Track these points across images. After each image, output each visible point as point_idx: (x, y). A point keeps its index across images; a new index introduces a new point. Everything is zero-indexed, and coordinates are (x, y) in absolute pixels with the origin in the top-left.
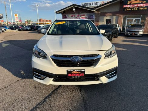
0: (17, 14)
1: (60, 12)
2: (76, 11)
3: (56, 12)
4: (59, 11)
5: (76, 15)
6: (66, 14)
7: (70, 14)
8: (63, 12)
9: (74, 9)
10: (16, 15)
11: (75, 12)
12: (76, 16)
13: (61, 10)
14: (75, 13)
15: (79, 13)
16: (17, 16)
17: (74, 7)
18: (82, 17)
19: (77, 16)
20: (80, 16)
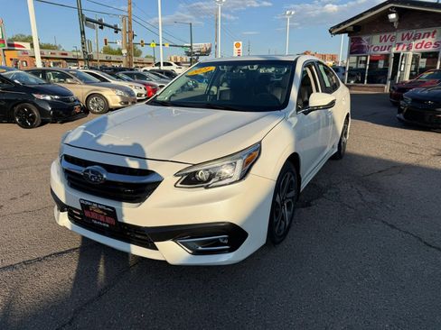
0: (241, 43)
1: (343, 27)
2: (399, 21)
3: (330, 32)
4: (338, 26)
5: (399, 35)
6: (362, 34)
7: (377, 33)
8: (351, 29)
9: (393, 16)
10: (238, 45)
11: (396, 25)
12: (399, 40)
13: (344, 23)
14: (394, 30)
15: (411, 27)
16: (241, 48)
17: (392, 8)
18: (421, 41)
19: (403, 40)
20: (415, 39)
